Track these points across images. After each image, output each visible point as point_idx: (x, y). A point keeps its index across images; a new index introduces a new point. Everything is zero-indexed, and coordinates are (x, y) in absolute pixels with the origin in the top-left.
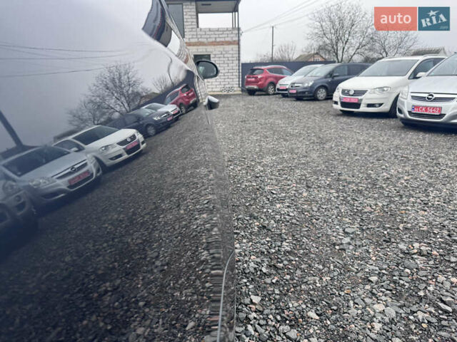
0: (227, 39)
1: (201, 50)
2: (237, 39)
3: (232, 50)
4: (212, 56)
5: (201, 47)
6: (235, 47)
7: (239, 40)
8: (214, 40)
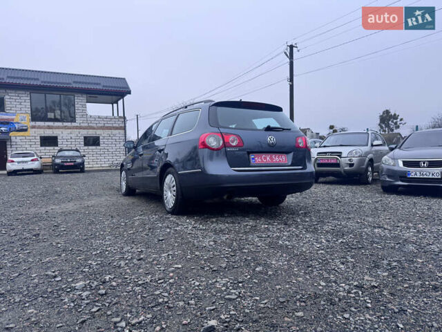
0: (114, 125)
1: (91, 133)
2: (123, 125)
3: (119, 134)
4: (101, 138)
5: (91, 130)
6: (122, 132)
7: (125, 126)
8: (103, 125)
